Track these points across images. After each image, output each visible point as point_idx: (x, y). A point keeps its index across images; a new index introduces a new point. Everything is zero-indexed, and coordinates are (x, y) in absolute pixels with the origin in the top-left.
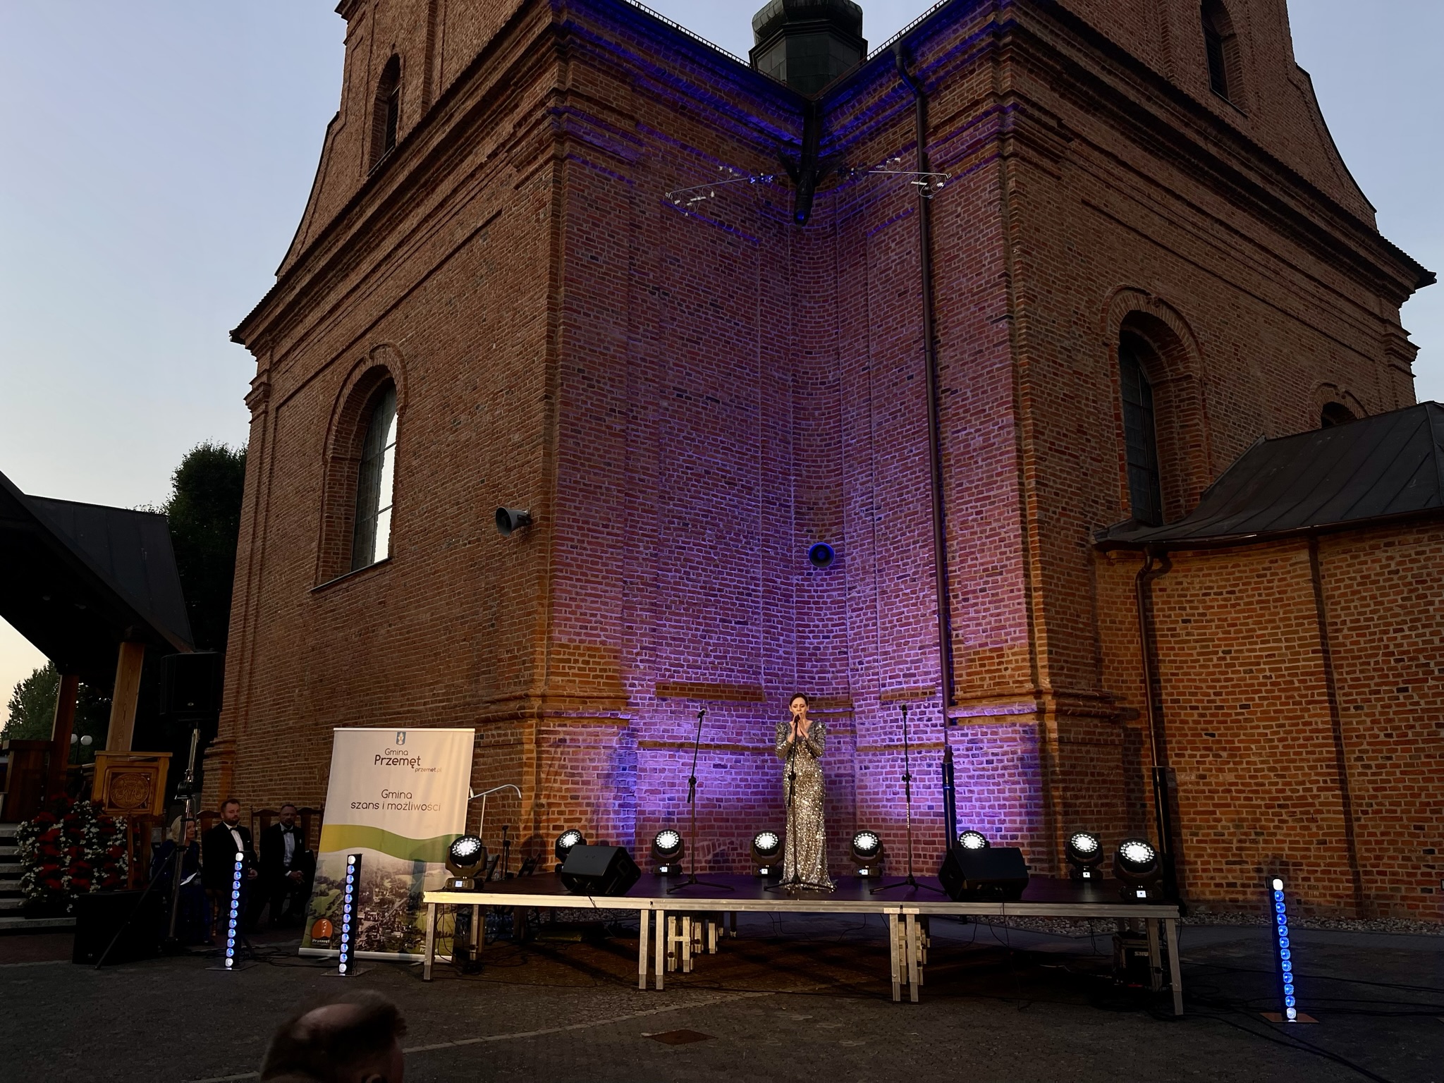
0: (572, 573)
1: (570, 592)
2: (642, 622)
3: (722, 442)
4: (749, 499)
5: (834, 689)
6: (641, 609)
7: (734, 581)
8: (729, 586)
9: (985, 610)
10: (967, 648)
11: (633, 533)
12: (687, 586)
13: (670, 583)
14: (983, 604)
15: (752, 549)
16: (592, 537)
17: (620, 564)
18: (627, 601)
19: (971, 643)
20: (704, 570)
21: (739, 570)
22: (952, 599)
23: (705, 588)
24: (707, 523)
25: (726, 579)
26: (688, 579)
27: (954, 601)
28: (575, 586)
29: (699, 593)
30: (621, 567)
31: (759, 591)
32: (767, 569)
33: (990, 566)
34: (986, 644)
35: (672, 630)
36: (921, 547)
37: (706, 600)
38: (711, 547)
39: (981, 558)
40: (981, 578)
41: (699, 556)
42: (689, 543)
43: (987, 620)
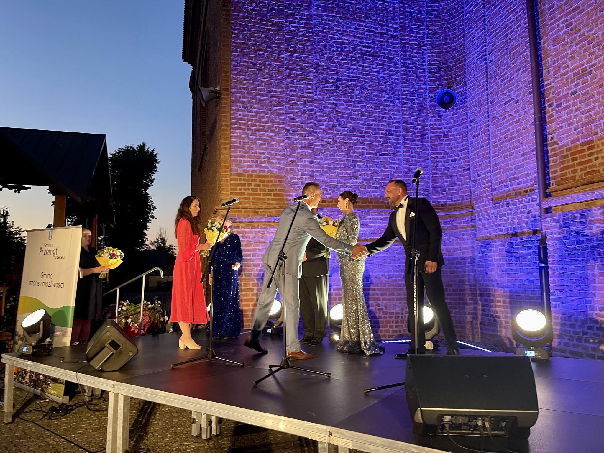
0: (244, 125)
1: (243, 138)
2: (302, 156)
3: (365, 27)
4: (390, 67)
5: (460, 197)
6: (301, 148)
7: (378, 125)
8: (375, 129)
9: (576, 110)
10: (560, 148)
11: (293, 95)
12: (340, 130)
13: (325, 129)
14: (575, 104)
15: (392, 102)
16: (259, 99)
17: (282, 117)
18: (289, 143)
19: (564, 142)
20: (352, 119)
21: (383, 117)
22: (547, 108)
23: (354, 131)
24: (354, 85)
25: (372, 125)
26: (339, 126)
27: (550, 109)
28: (247, 134)
29: (350, 135)
30: (283, 119)
31: (400, 132)
32: (405, 115)
33: (580, 69)
34: (578, 140)
35: (327, 162)
36: (522, 73)
37: (355, 140)
38: (359, 103)
39: (572, 64)
40: (572, 83)
41: (349, 109)
42: (340, 100)
43: (578, 118)
